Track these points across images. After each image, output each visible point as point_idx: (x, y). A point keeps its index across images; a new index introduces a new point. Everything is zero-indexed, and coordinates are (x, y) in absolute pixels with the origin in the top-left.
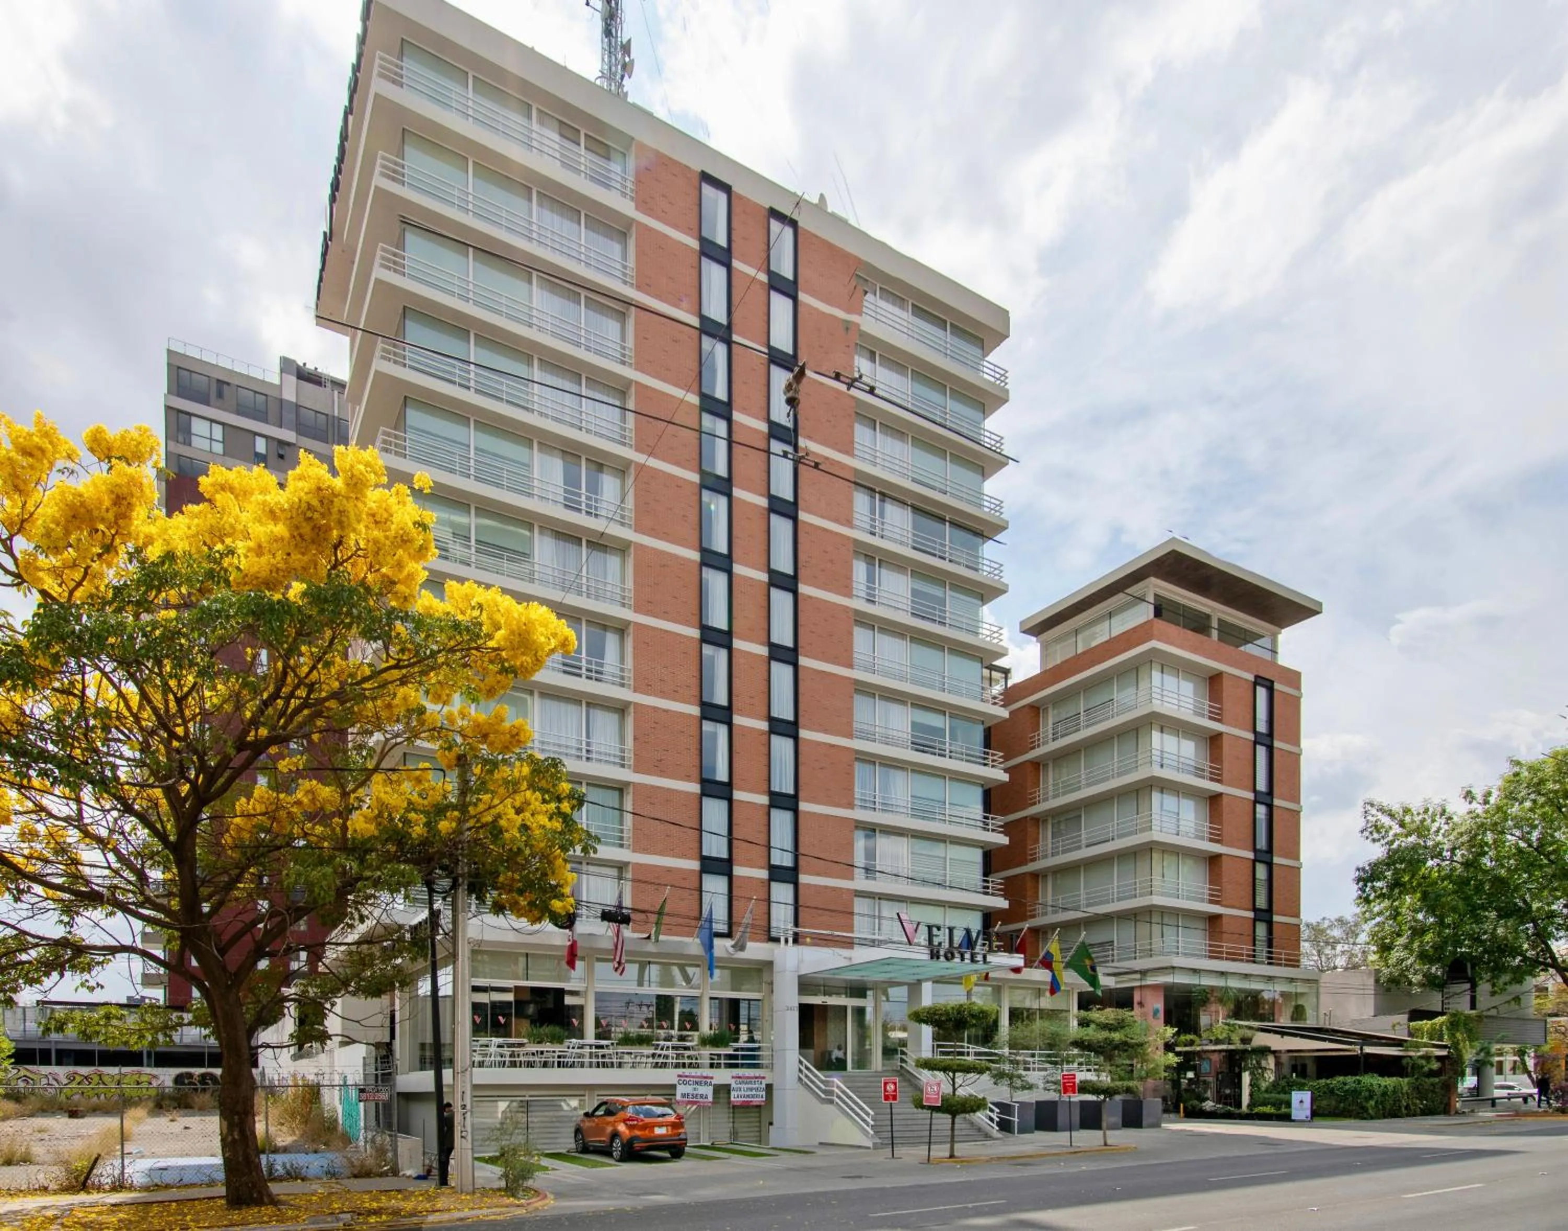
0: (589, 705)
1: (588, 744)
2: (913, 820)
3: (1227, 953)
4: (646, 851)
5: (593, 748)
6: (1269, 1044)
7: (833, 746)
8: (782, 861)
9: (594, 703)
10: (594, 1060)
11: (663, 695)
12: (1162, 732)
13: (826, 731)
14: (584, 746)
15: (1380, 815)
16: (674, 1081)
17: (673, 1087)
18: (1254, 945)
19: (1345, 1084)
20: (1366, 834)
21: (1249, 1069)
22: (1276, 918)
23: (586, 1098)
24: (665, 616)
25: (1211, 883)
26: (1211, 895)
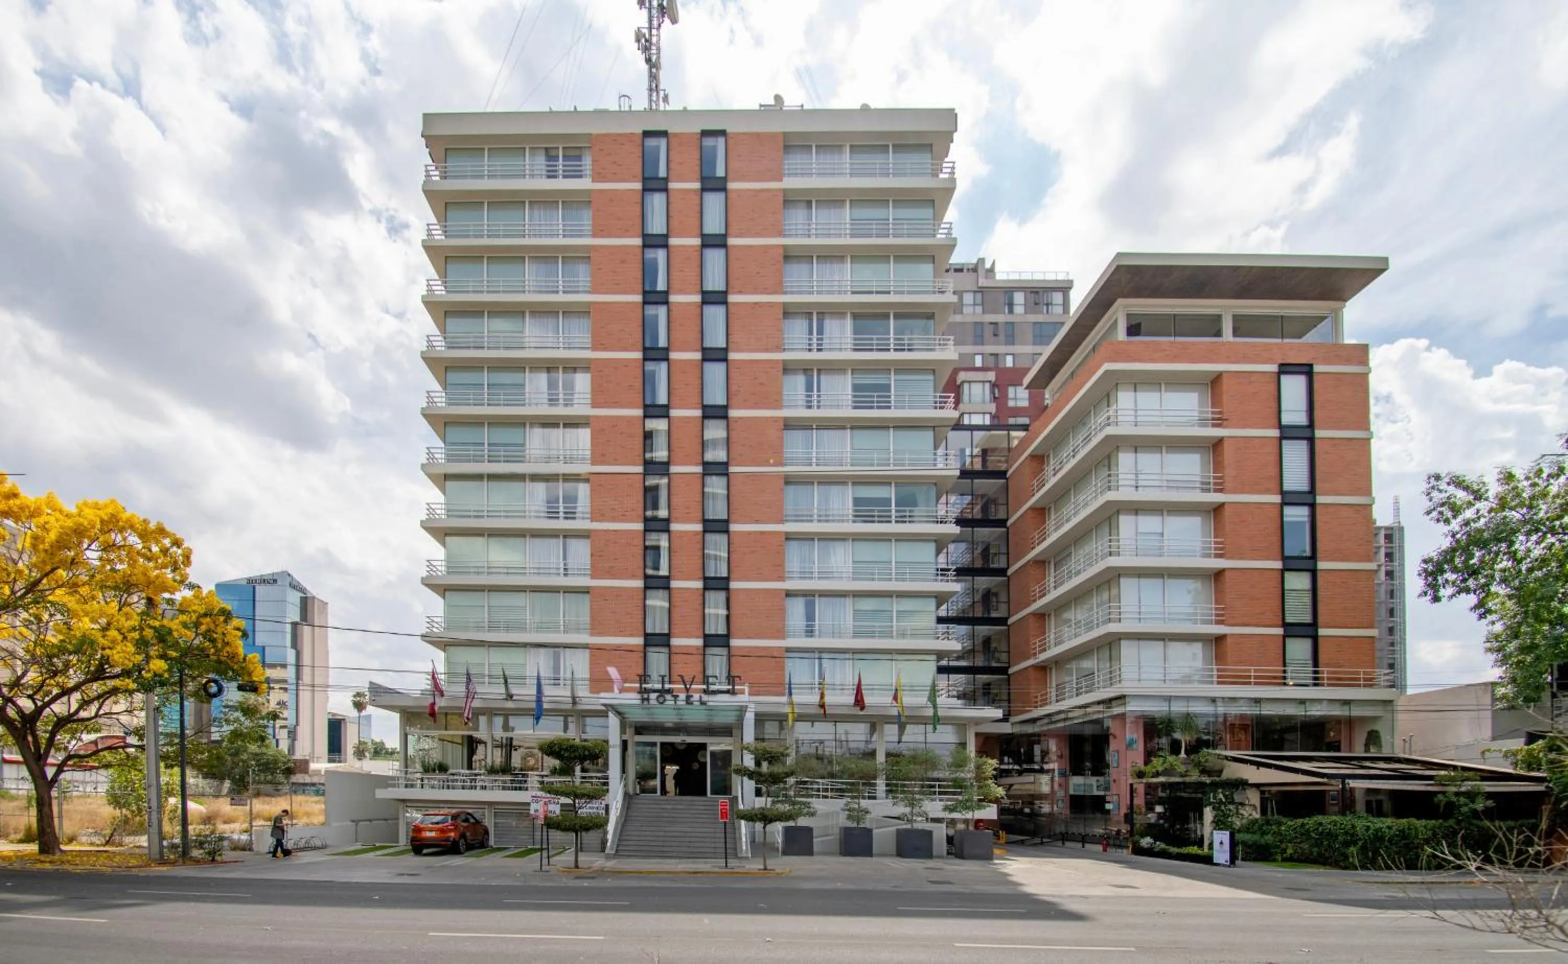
0: (565, 537)
1: (565, 565)
2: (853, 582)
3: (1256, 677)
4: (600, 634)
5: (569, 566)
6: (1245, 777)
7: (762, 533)
8: (717, 630)
9: (567, 535)
10: (446, 784)
11: (613, 519)
12: (1136, 452)
13: (757, 522)
14: (562, 566)
15: (1452, 489)
16: (528, 800)
17: (528, 804)
18: (1284, 665)
19: (1321, 824)
20: (1434, 514)
21: (1210, 804)
22: (1322, 632)
23: (486, 811)
24: (616, 462)
25: (1217, 602)
26: (1217, 615)
